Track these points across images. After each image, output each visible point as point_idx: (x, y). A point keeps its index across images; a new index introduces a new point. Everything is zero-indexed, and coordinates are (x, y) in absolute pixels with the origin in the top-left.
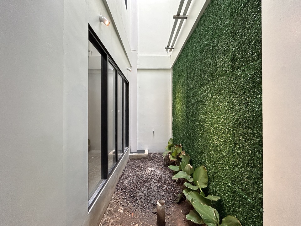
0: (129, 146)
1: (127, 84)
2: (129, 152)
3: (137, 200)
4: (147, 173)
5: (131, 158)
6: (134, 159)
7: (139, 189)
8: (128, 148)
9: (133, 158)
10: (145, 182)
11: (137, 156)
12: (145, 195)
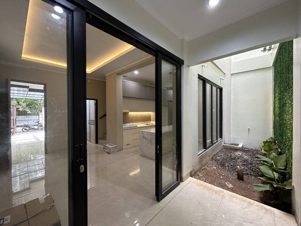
0: (223, 138)
1: (221, 89)
2: (223, 143)
3: (225, 167)
4: (235, 155)
5: (225, 148)
6: (228, 149)
7: (227, 162)
8: (222, 139)
9: (226, 147)
10: (232, 159)
11: (230, 147)
12: (232, 166)
